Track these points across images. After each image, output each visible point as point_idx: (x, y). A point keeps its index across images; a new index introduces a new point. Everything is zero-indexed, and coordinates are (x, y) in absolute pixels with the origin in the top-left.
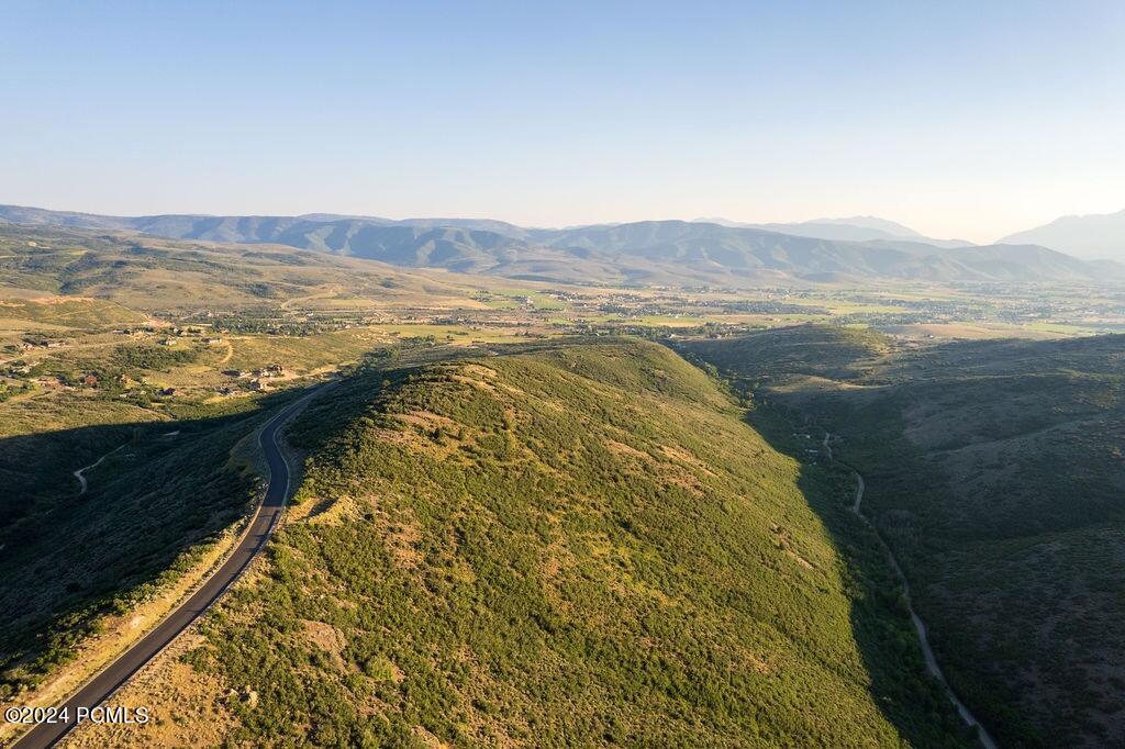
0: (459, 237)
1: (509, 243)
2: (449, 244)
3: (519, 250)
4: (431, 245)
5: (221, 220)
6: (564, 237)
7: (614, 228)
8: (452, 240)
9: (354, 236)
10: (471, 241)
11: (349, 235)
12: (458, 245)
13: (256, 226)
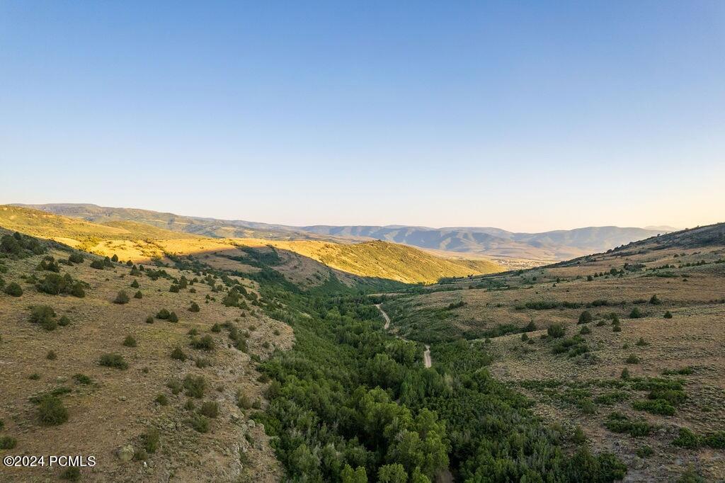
0: (466, 236)
1: (493, 239)
2: (459, 239)
3: (499, 244)
4: (449, 240)
5: (343, 228)
6: (535, 237)
7: (568, 231)
8: (461, 238)
9: (409, 236)
10: (472, 238)
11: (406, 235)
12: (464, 240)
13: (360, 231)
